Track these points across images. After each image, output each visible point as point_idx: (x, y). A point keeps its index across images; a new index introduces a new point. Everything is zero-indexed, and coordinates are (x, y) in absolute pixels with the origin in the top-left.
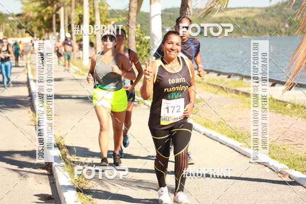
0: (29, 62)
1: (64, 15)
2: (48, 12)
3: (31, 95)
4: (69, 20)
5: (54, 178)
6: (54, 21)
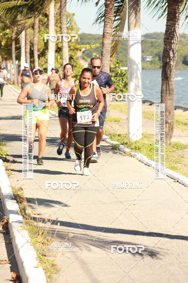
2: (6, 36)
4: (32, 45)
5: (10, 238)
6: (14, 46)
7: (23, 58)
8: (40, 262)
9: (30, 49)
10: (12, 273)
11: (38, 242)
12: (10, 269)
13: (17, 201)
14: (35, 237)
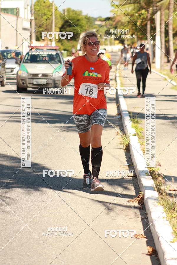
0: (118, 75)
1: (161, 20)
2: (142, 16)
3: (120, 113)
4: (167, 25)
5: (146, 213)
6: (149, 27)
7: (158, 38)
8: (176, 236)
9: (165, 29)
10: (148, 247)
11: (174, 217)
12: (146, 243)
13: (152, 177)
14: (170, 213)
